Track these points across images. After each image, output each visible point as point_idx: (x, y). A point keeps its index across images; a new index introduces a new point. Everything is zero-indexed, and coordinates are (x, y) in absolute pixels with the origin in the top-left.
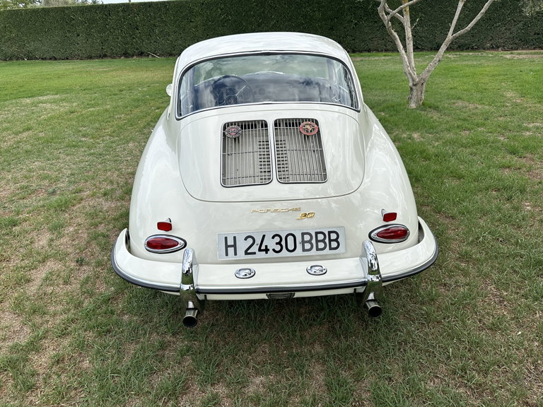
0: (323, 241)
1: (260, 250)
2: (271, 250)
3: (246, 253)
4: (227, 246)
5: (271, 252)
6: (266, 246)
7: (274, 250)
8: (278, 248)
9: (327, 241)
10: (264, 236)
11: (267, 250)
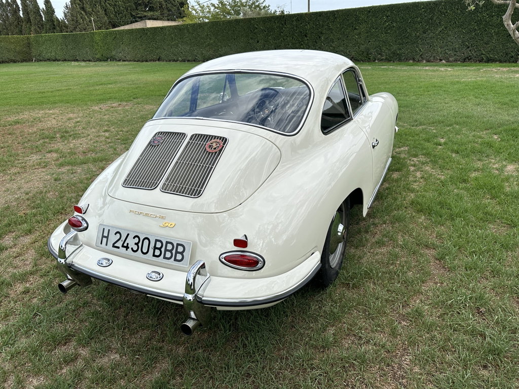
0: (171, 251)
1: (123, 246)
2: (130, 248)
3: (114, 246)
4: (103, 236)
5: (130, 250)
6: (128, 244)
7: (132, 249)
8: (135, 248)
9: (174, 252)
10: (128, 234)
11: (127, 247)
